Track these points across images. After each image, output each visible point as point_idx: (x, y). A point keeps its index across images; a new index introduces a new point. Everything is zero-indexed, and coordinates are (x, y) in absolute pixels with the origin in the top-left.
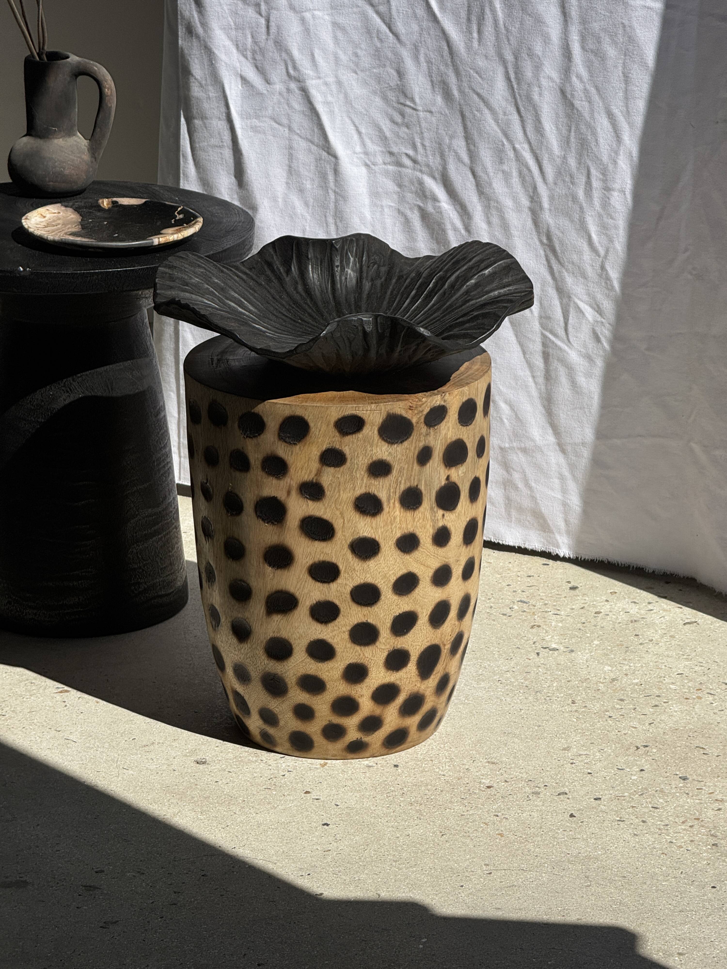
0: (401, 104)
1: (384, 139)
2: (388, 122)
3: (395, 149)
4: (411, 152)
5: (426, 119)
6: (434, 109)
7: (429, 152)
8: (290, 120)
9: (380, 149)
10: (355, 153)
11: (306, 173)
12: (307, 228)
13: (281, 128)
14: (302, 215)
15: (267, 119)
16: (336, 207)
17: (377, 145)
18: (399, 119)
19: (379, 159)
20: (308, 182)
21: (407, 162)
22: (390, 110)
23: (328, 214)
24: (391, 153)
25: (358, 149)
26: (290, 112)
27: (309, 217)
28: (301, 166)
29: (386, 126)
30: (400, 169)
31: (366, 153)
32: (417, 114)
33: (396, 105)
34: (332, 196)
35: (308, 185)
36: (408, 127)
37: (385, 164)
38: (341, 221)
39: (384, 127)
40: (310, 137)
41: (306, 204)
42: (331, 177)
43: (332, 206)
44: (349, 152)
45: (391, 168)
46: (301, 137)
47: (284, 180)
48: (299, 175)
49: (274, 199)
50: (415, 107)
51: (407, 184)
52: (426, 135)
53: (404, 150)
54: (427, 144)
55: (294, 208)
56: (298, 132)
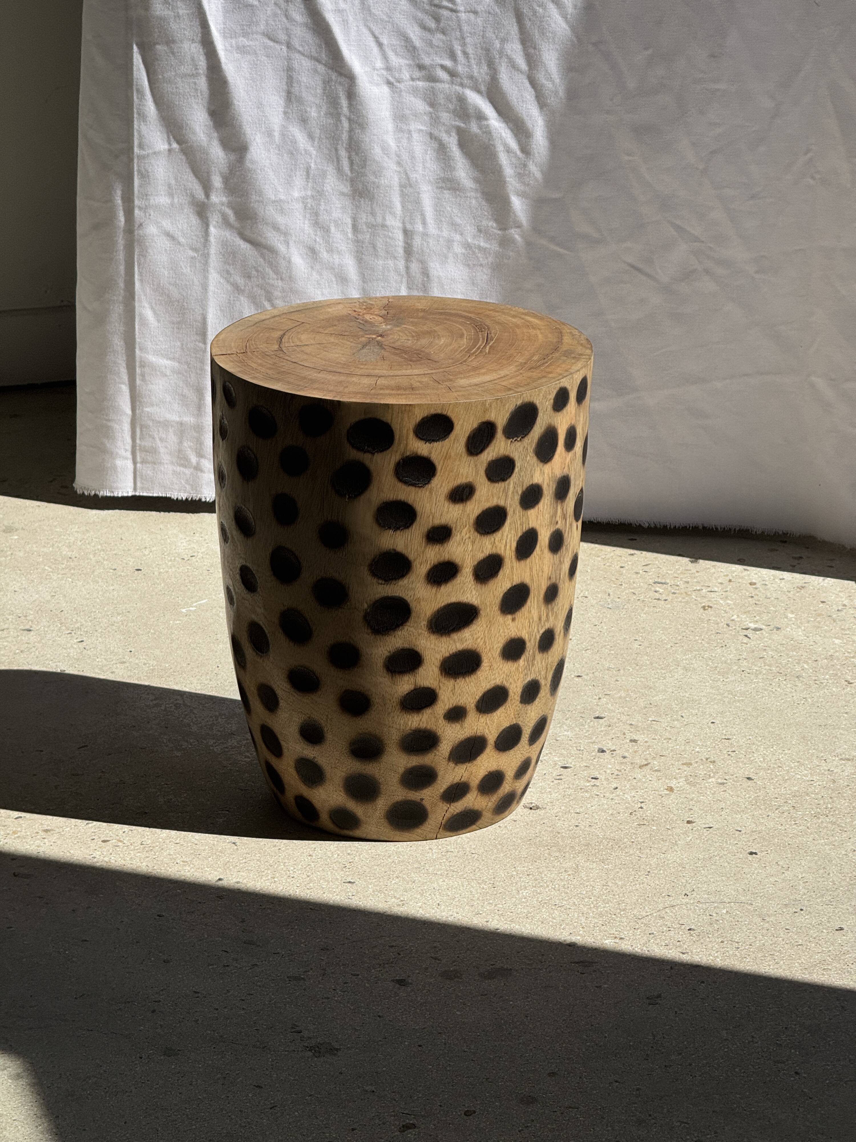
0: (436, 6)
1: (410, 49)
2: (417, 29)
3: (427, 61)
4: (448, 63)
5: (469, 22)
6: (479, 8)
7: (473, 61)
8: (289, 36)
9: (407, 62)
10: (374, 69)
11: (311, 99)
12: (313, 165)
13: (277, 46)
14: (305, 150)
15: (259, 37)
16: (351, 138)
17: (403, 57)
18: (432, 25)
19: (406, 75)
20: (314, 109)
21: (443, 75)
22: (420, 15)
23: (339, 147)
24: (421, 67)
25: (379, 64)
26: (288, 25)
27: (315, 152)
28: (303, 90)
29: (415, 34)
30: (433, 84)
31: (388, 69)
32: (457, 17)
33: (427, 7)
34: (346, 124)
35: (313, 113)
36: (444, 33)
37: (413, 79)
38: (357, 154)
39: (412, 35)
40: (314, 54)
41: (311, 137)
42: (344, 102)
43: (345, 136)
44: (367, 69)
45: (420, 84)
46: (303, 54)
47: (281, 109)
48: (300, 100)
49: (269, 134)
50: (454, 8)
51: (442, 102)
52: (468, 40)
53: (439, 61)
54: (470, 50)
55: (294, 142)
56: (301, 49)
